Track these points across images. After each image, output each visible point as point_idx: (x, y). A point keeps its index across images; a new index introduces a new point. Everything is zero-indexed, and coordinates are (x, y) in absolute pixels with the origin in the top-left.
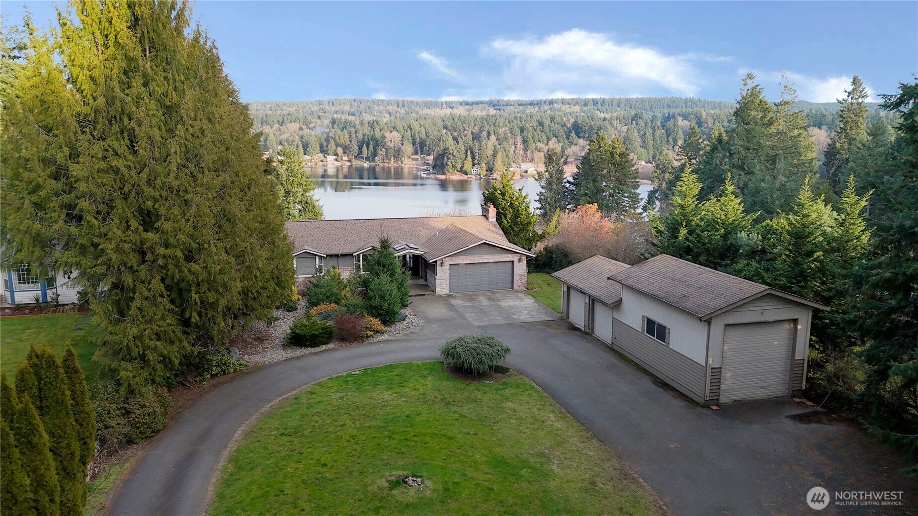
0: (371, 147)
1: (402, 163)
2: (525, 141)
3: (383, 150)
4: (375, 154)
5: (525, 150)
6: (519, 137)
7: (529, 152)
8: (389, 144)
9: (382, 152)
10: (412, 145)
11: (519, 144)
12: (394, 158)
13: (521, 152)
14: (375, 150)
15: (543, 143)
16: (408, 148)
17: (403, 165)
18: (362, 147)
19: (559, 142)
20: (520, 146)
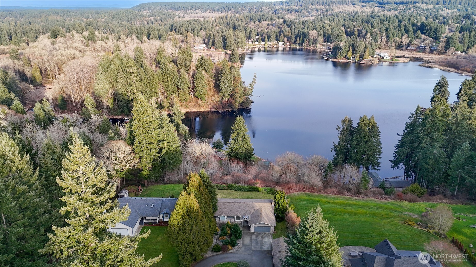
0: (302, 38)
1: (317, 47)
2: (388, 37)
3: (308, 40)
4: (303, 42)
5: (387, 42)
6: (384, 34)
7: (389, 43)
8: (311, 37)
9: (306, 41)
10: (323, 38)
11: (384, 38)
12: (313, 45)
13: (385, 43)
14: (303, 40)
15: (399, 37)
16: (321, 39)
17: (317, 49)
18: (297, 37)
19: (409, 37)
20: (384, 39)
